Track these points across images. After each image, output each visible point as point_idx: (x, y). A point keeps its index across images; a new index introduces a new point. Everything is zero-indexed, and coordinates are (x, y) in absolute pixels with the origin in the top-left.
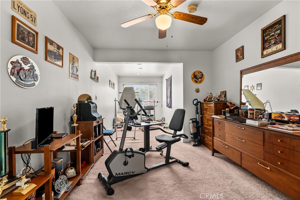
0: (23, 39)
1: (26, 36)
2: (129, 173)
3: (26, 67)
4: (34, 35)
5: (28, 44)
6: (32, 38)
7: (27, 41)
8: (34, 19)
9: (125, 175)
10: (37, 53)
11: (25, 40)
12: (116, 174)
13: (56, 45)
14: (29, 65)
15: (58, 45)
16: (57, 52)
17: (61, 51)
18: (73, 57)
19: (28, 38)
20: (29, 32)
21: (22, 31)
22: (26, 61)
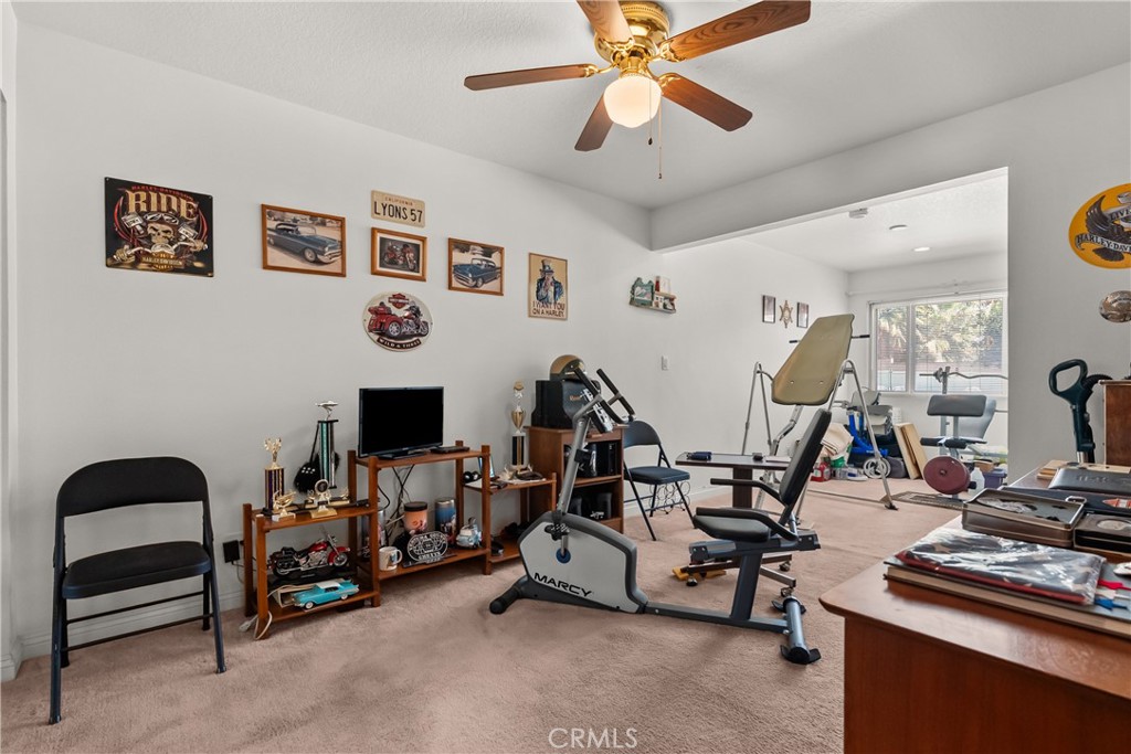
0: (393, 263)
1: (398, 254)
2: (573, 589)
3: (401, 313)
4: (417, 246)
5: (405, 266)
6: (411, 255)
7: (401, 262)
8: (418, 214)
9: (561, 588)
10: (425, 280)
11: (396, 263)
12: (537, 574)
13: (480, 248)
14: (407, 307)
15: (483, 246)
16: (484, 263)
17: (495, 258)
18: (543, 262)
19: (405, 256)
20: (406, 245)
21: (391, 248)
22: (401, 301)
